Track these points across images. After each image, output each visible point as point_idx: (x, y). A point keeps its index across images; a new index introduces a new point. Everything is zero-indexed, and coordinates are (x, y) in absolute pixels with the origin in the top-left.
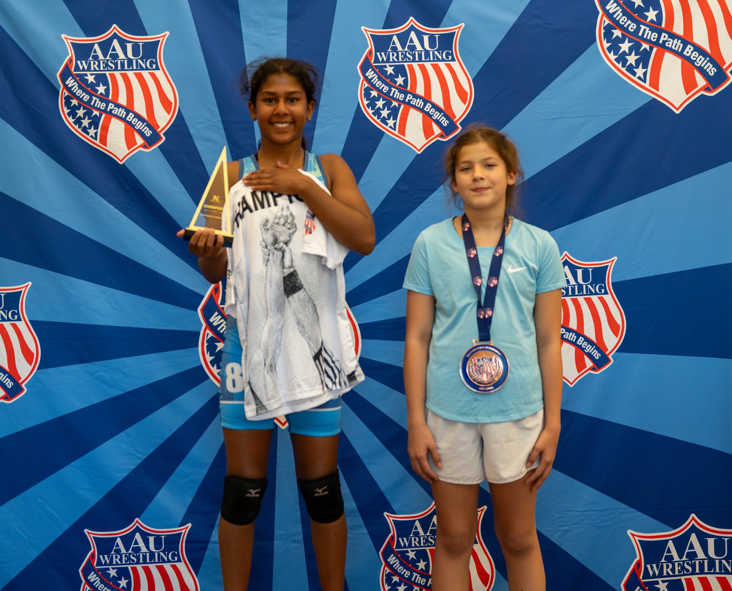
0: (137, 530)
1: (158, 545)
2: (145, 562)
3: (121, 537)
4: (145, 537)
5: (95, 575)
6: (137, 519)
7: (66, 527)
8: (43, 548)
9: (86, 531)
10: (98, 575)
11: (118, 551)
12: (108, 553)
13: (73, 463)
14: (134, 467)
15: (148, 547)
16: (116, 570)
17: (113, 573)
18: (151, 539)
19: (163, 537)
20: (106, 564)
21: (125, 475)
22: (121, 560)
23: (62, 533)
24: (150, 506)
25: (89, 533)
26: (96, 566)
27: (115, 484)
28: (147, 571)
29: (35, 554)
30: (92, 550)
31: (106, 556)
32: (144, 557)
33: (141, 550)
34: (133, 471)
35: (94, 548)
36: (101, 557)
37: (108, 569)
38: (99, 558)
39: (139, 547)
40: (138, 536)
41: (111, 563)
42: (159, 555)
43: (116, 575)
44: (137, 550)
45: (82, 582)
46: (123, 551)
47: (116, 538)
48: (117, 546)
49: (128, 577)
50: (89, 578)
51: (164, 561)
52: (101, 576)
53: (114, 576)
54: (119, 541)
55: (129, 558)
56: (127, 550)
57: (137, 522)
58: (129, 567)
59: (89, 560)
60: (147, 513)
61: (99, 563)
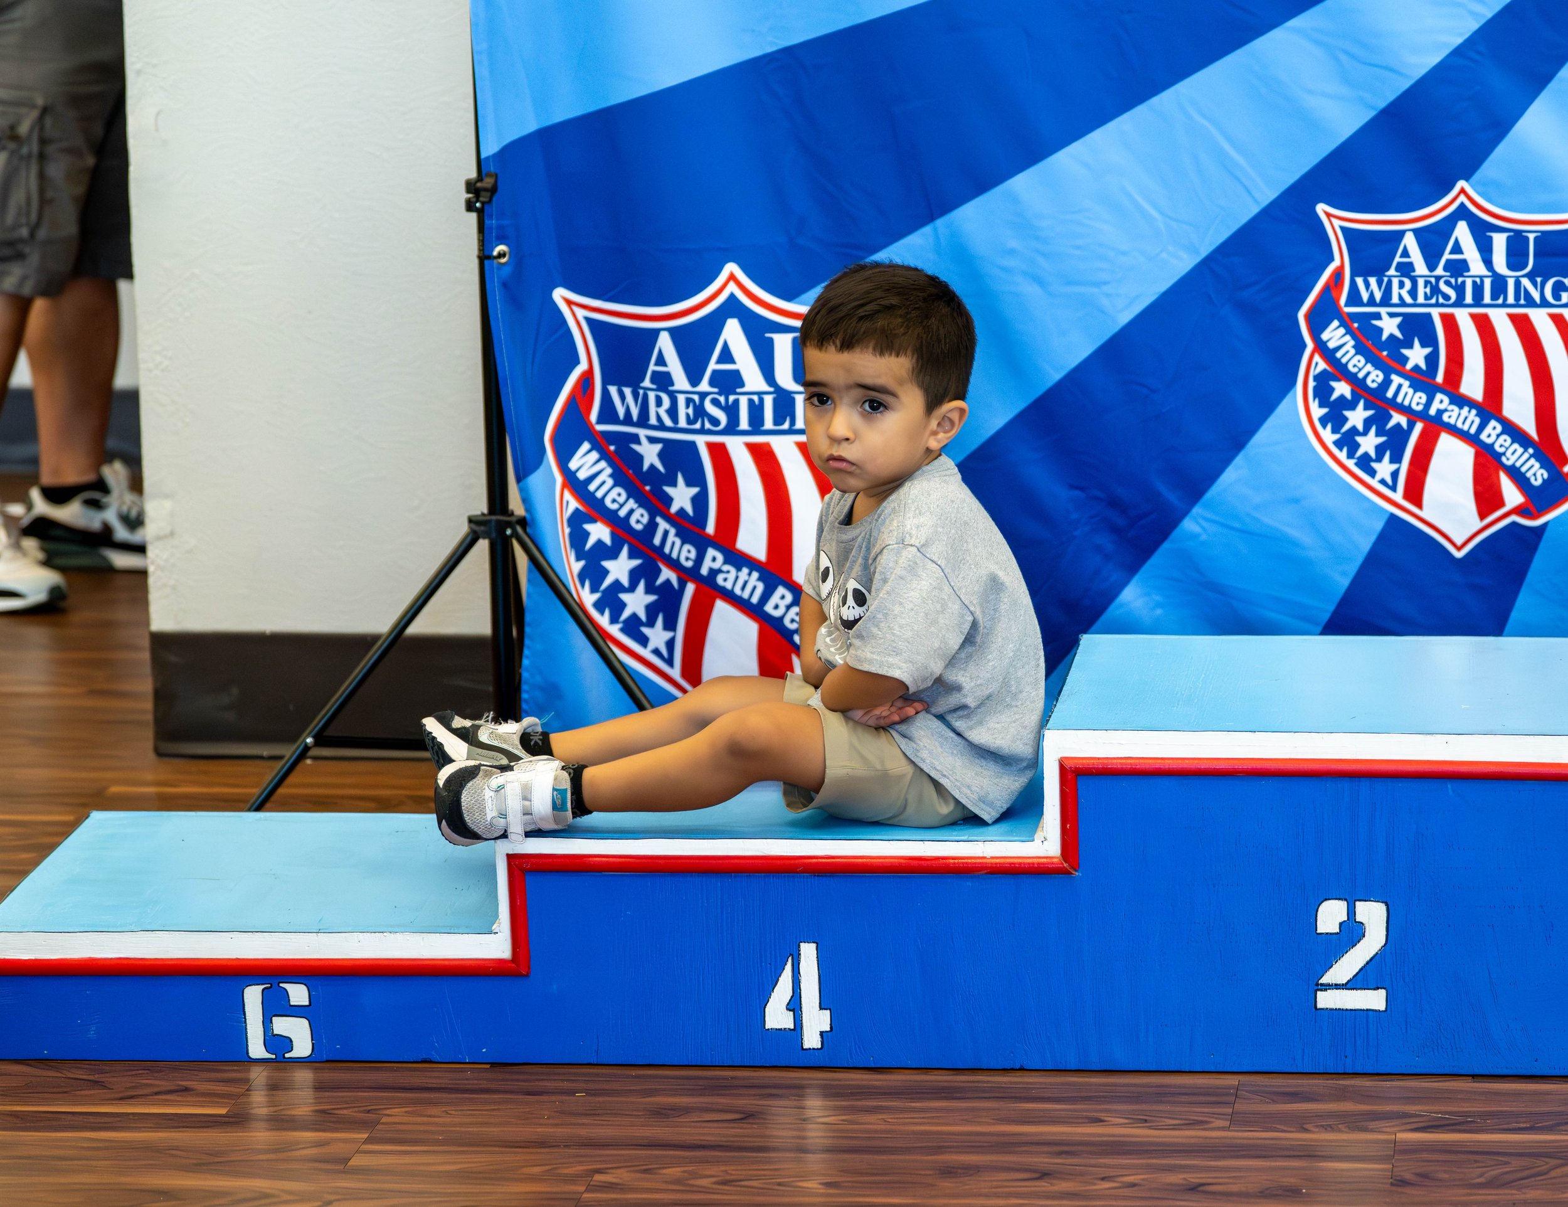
0: (1462, 213)
1: (1516, 257)
2: (1478, 300)
3: (1416, 231)
4: (1482, 233)
5: (1342, 331)
6: (1461, 184)
7: (1268, 194)
8: (1205, 251)
9: (1321, 208)
10: (1349, 331)
11: (1406, 269)
12: (1379, 271)
13: (1293, 23)
14: (1459, 40)
15: (1488, 262)
16: (1398, 320)
17: (1389, 326)
18: (1499, 242)
19: (1532, 237)
20: (1372, 302)
21: (1434, 59)
22: (1413, 293)
23: (1255, 210)
24: (1501, 151)
25: (1328, 215)
26: (1347, 305)
27: (1405, 85)
28: (1484, 326)
29: (1183, 263)
30: (1336, 263)
31: (1373, 281)
32: (1478, 290)
33: (1468, 270)
34: (1457, 52)
35: (1341, 257)
36: (1360, 281)
37: (1378, 316)
38: (1353, 285)
39: (1465, 261)
40: (1462, 232)
41: (1386, 301)
42: (1518, 284)
43: (1399, 335)
44: (1458, 268)
45: (1304, 346)
46: (1421, 268)
47: (1401, 234)
48: (1405, 254)
49: (1429, 340)
50: (1325, 336)
51: (1531, 303)
52: (1357, 332)
53: (1392, 336)
54: (1410, 242)
55: (1436, 290)
56: (1432, 267)
57: (1463, 191)
58: (1435, 313)
59: (1326, 288)
60: (1489, 169)
61: (1354, 298)
